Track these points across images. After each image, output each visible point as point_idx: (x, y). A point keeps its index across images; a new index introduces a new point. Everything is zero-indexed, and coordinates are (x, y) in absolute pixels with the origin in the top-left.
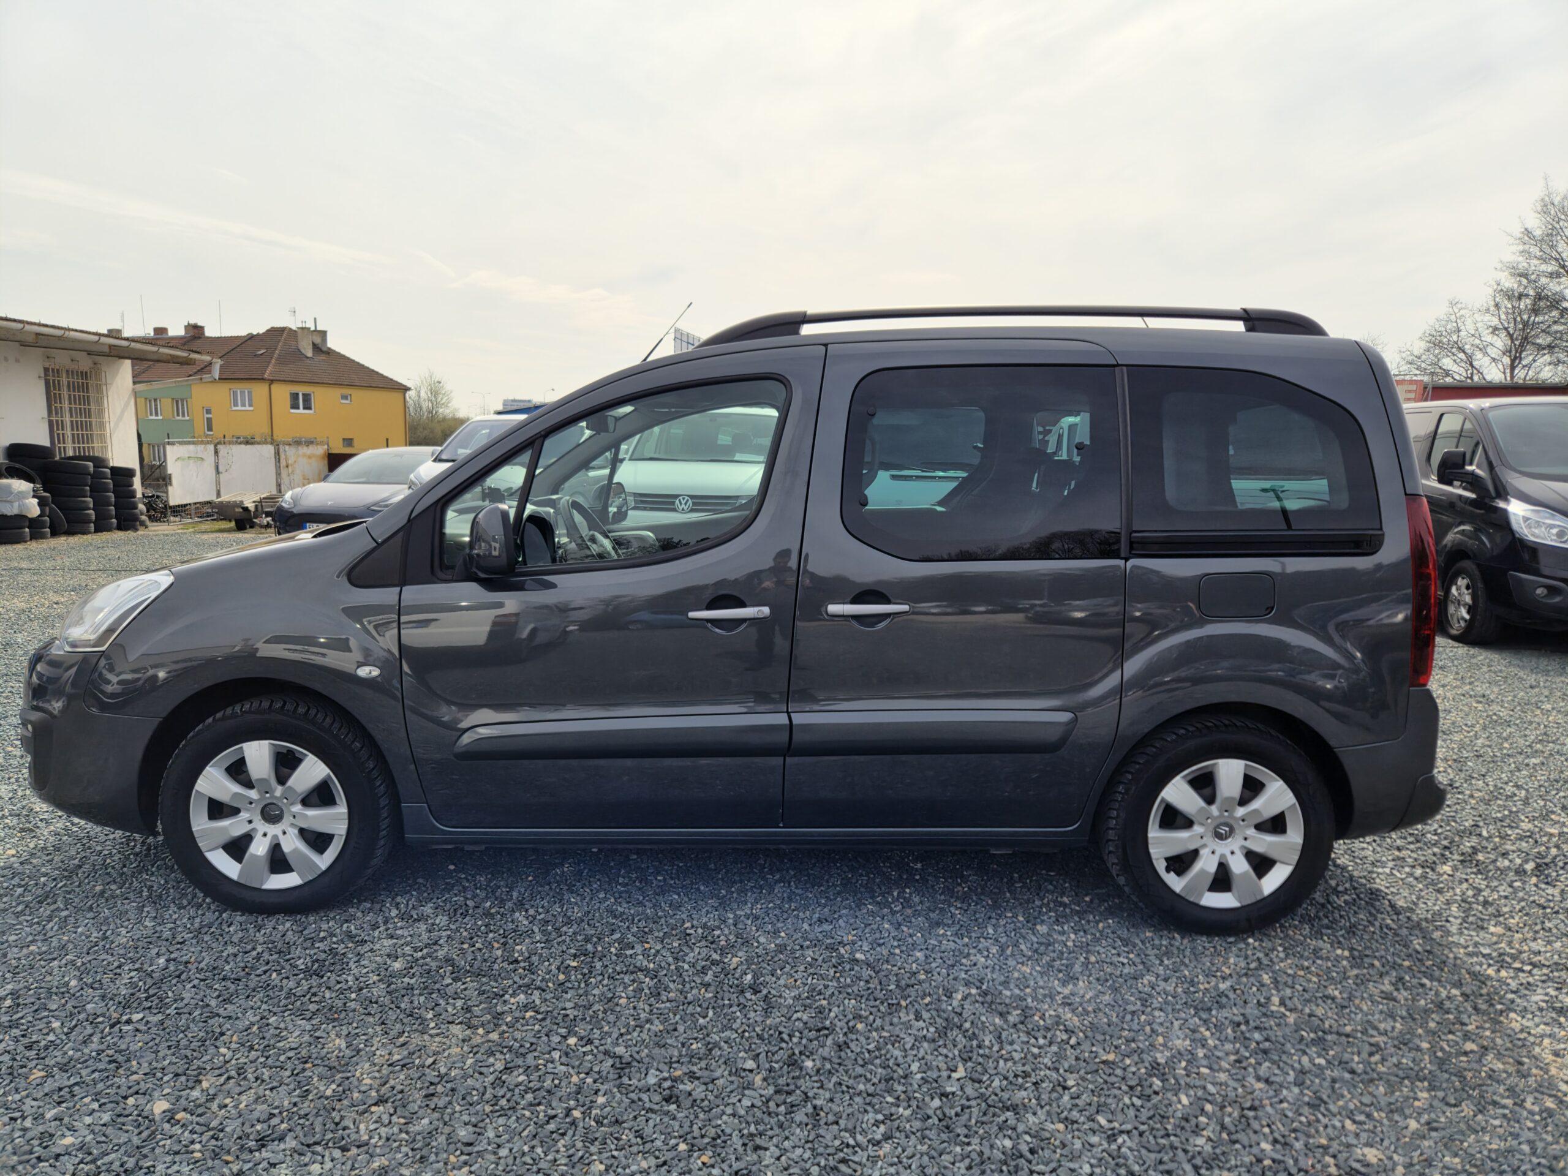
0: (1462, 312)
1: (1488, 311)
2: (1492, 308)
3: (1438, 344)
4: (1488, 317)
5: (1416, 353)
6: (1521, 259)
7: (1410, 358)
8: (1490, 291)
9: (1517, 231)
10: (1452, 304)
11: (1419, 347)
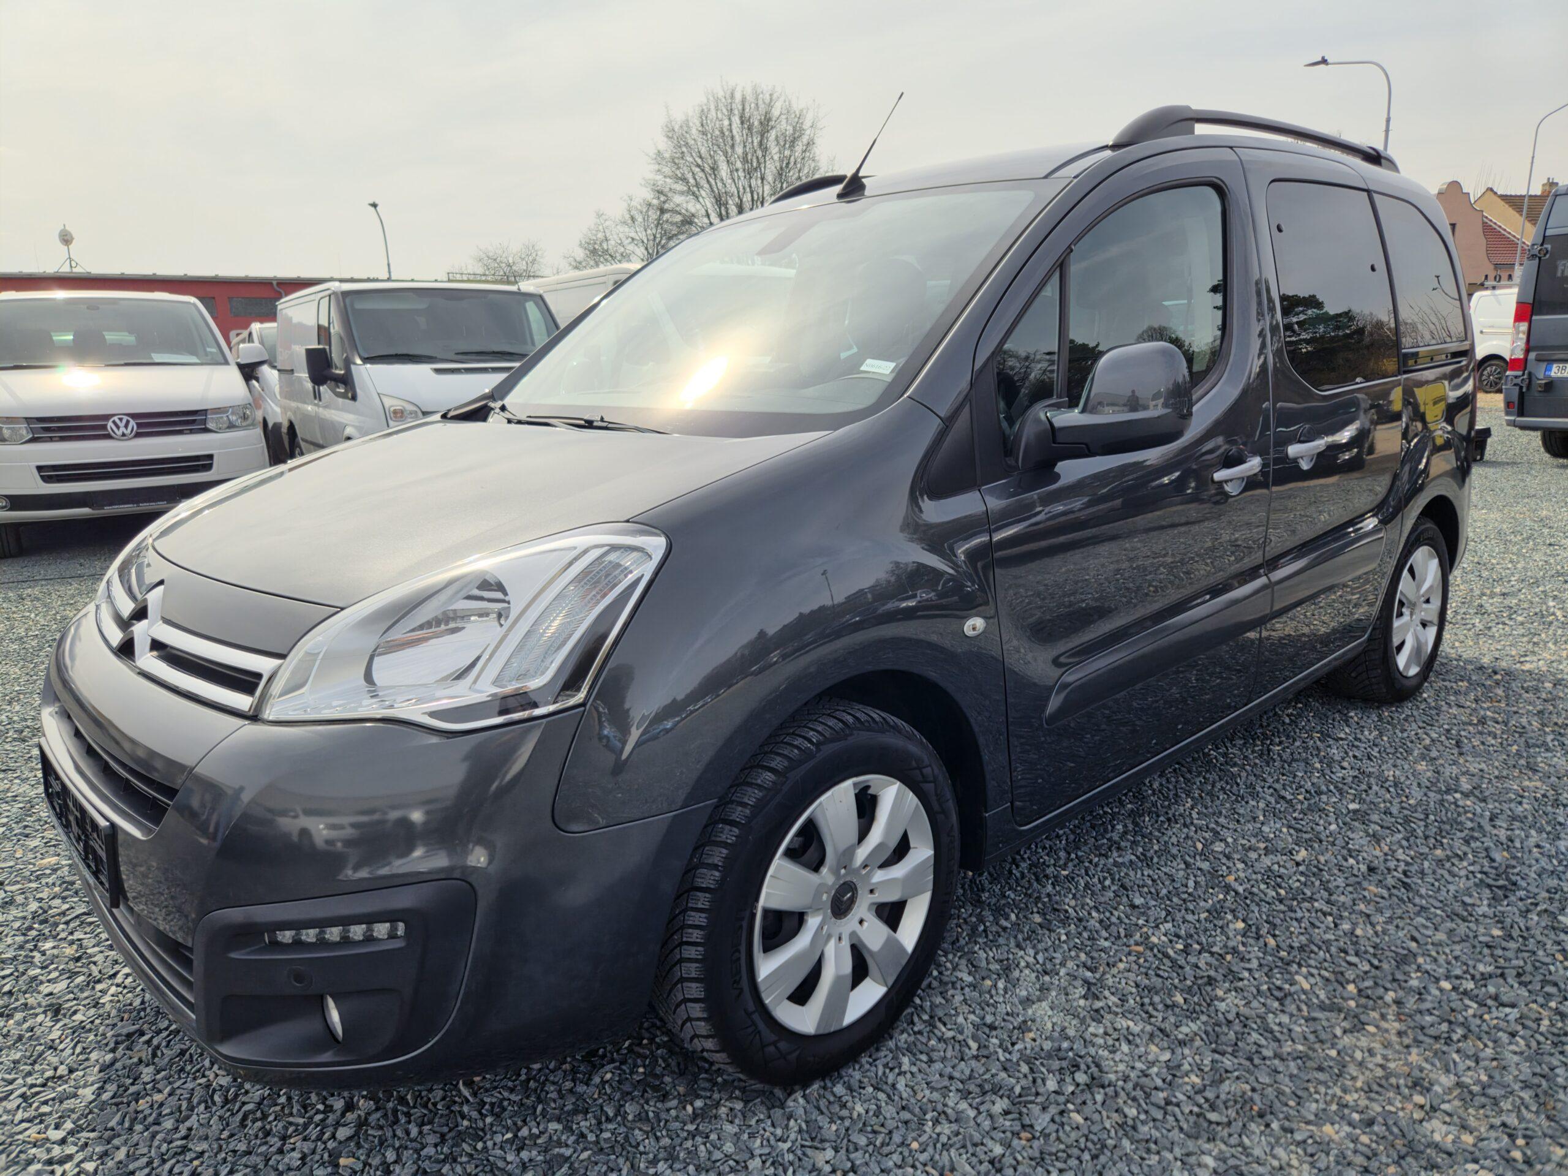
0: (607, 223)
1: (625, 223)
2: (630, 221)
3: (594, 252)
4: (627, 229)
5: (578, 259)
6: (659, 177)
7: (574, 264)
8: (624, 205)
9: (652, 152)
10: (599, 215)
11: (580, 254)
